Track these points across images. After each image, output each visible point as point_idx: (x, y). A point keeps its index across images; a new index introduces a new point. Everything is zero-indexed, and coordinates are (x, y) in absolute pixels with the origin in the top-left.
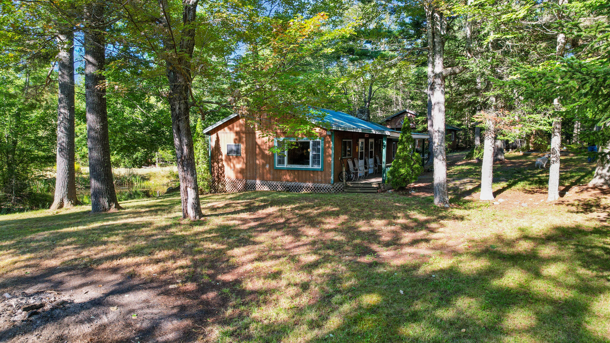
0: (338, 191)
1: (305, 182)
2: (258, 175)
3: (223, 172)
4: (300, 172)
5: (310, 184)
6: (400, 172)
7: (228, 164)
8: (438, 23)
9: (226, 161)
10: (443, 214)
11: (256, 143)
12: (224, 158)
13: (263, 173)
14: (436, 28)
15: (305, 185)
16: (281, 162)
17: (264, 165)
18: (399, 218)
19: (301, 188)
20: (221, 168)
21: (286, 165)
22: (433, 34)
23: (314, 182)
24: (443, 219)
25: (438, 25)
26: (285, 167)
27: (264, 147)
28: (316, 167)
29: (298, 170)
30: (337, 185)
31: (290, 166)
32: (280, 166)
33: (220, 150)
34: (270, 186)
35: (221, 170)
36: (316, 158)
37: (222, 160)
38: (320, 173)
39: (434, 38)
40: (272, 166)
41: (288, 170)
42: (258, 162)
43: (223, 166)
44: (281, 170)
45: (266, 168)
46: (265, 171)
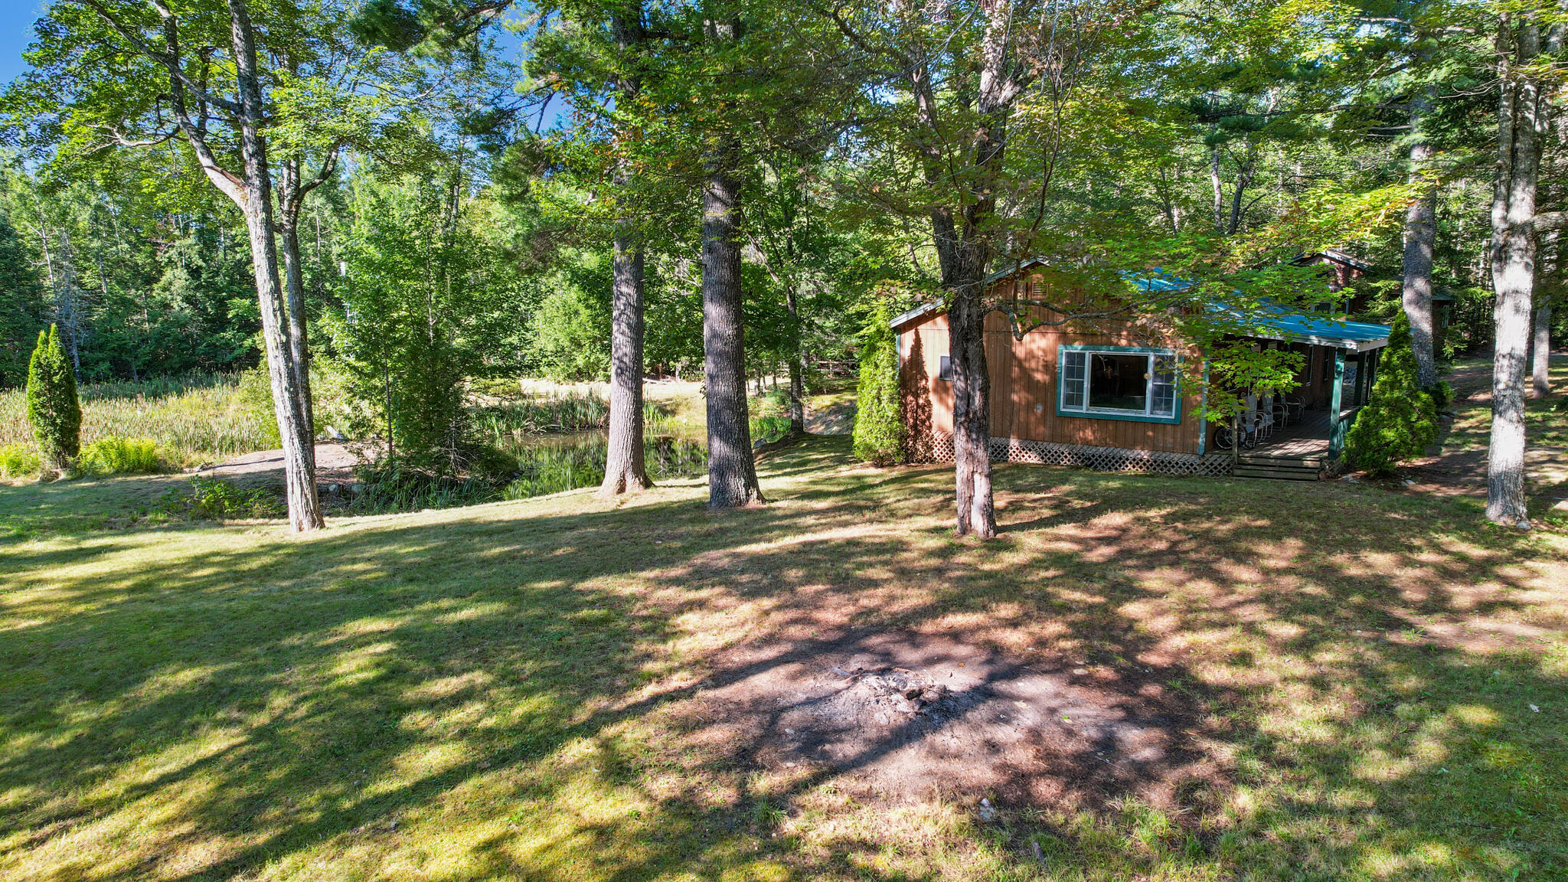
0: (1215, 472)
1: (1132, 447)
2: (1014, 427)
3: (929, 417)
4: (1121, 425)
5: (1145, 455)
6: (1384, 437)
7: (941, 400)
8: (1529, 104)
9: (935, 391)
10: (1521, 544)
11: (1013, 355)
12: (930, 385)
13: (1028, 424)
14: (1524, 118)
15: (1131, 454)
16: (1072, 400)
17: (1029, 407)
18: (1419, 549)
19: (1122, 461)
20: (923, 407)
21: (1085, 408)
22: (1514, 131)
23: (1154, 449)
24: (1529, 559)
25: (1528, 108)
26: (1084, 411)
27: (1033, 364)
28: (1161, 415)
29: (1116, 420)
30: (1215, 458)
31: (1095, 411)
32: (1072, 410)
33: (922, 367)
34: (1042, 454)
35: (924, 412)
36: (1163, 396)
37: (926, 390)
38: (1169, 428)
39: (1515, 139)
40: (1051, 406)
41: (1090, 419)
42: (1015, 397)
43: (929, 403)
44: (1072, 417)
45: (1035, 414)
46: (1033, 419)
